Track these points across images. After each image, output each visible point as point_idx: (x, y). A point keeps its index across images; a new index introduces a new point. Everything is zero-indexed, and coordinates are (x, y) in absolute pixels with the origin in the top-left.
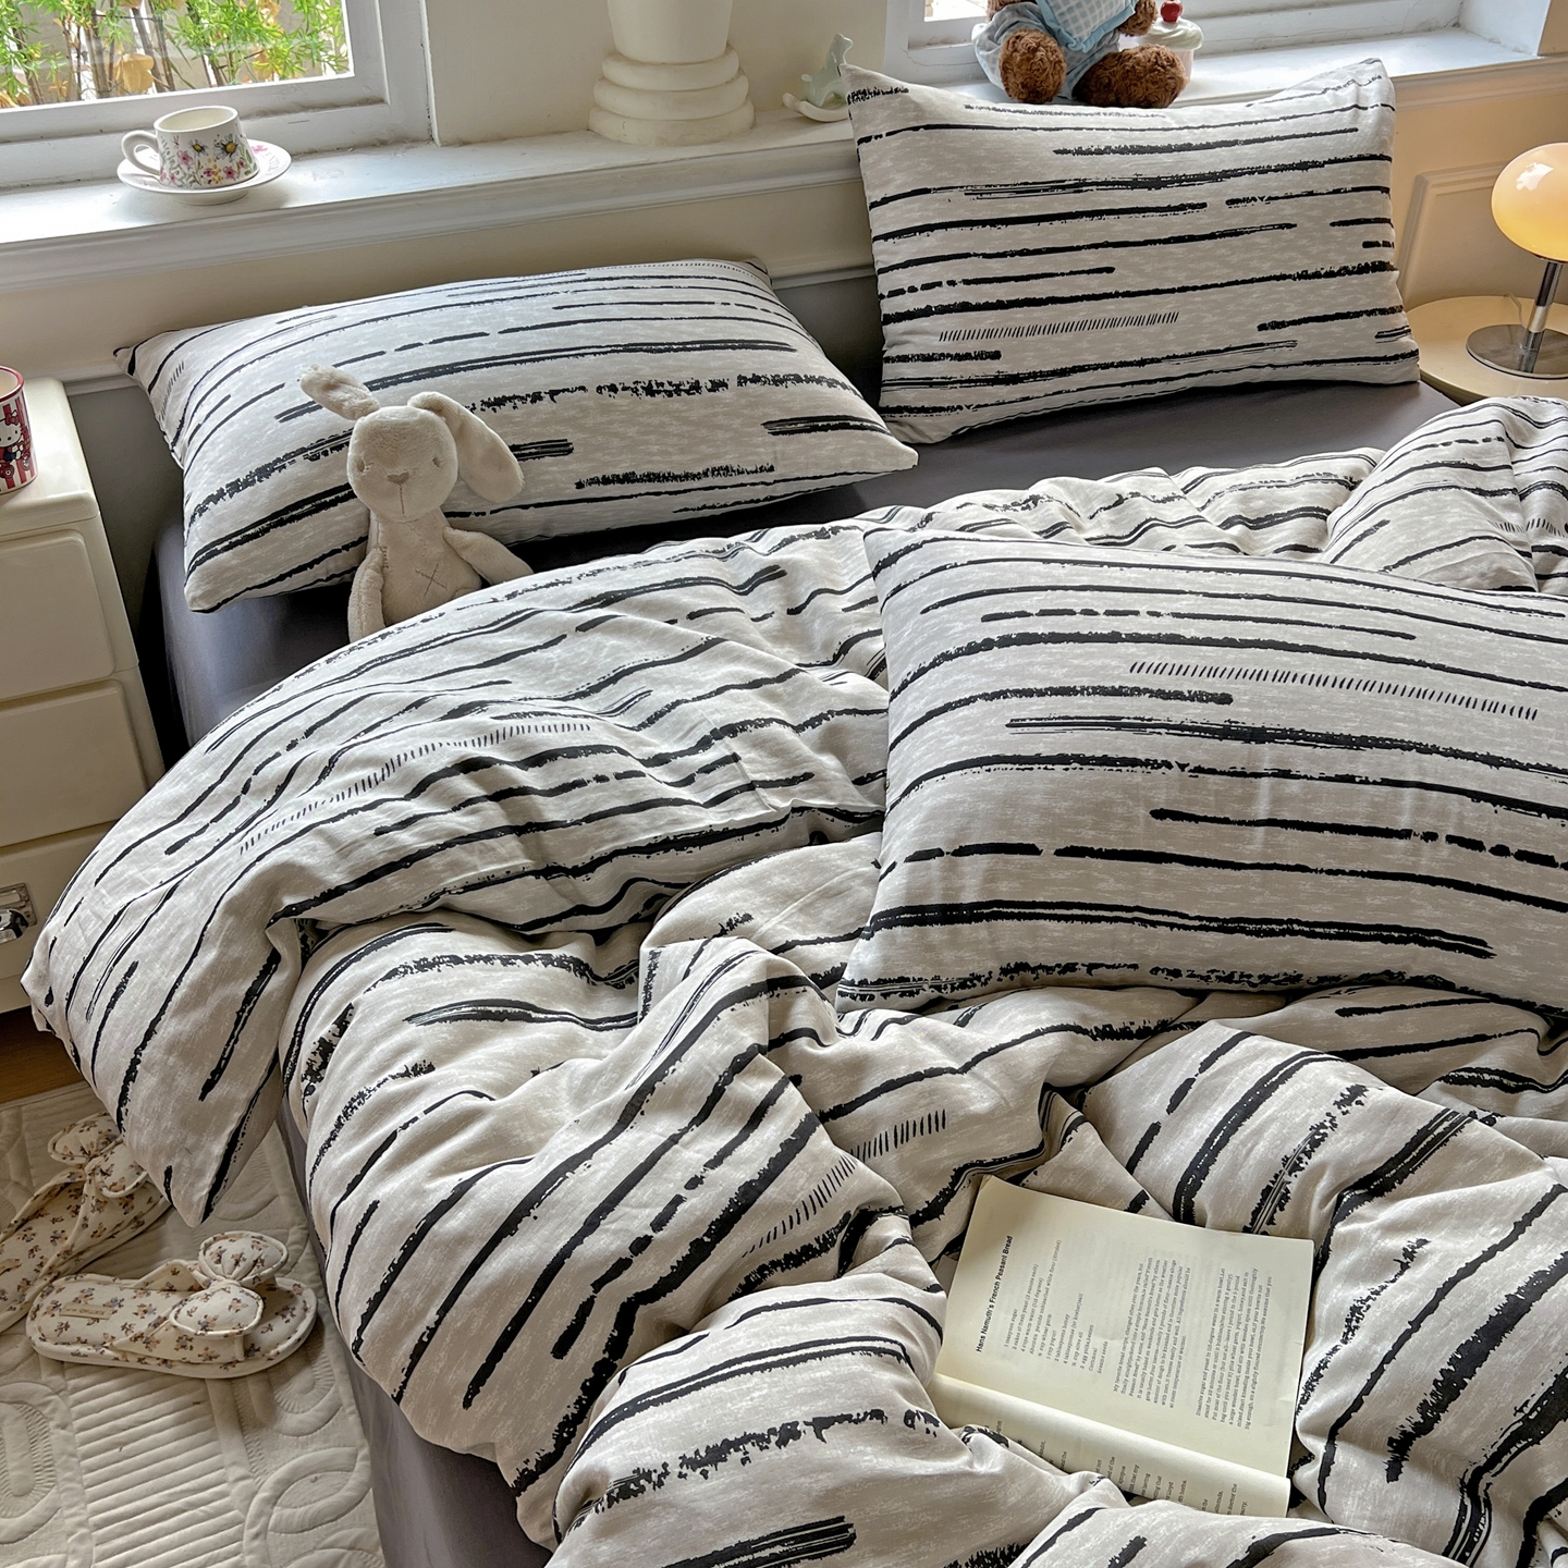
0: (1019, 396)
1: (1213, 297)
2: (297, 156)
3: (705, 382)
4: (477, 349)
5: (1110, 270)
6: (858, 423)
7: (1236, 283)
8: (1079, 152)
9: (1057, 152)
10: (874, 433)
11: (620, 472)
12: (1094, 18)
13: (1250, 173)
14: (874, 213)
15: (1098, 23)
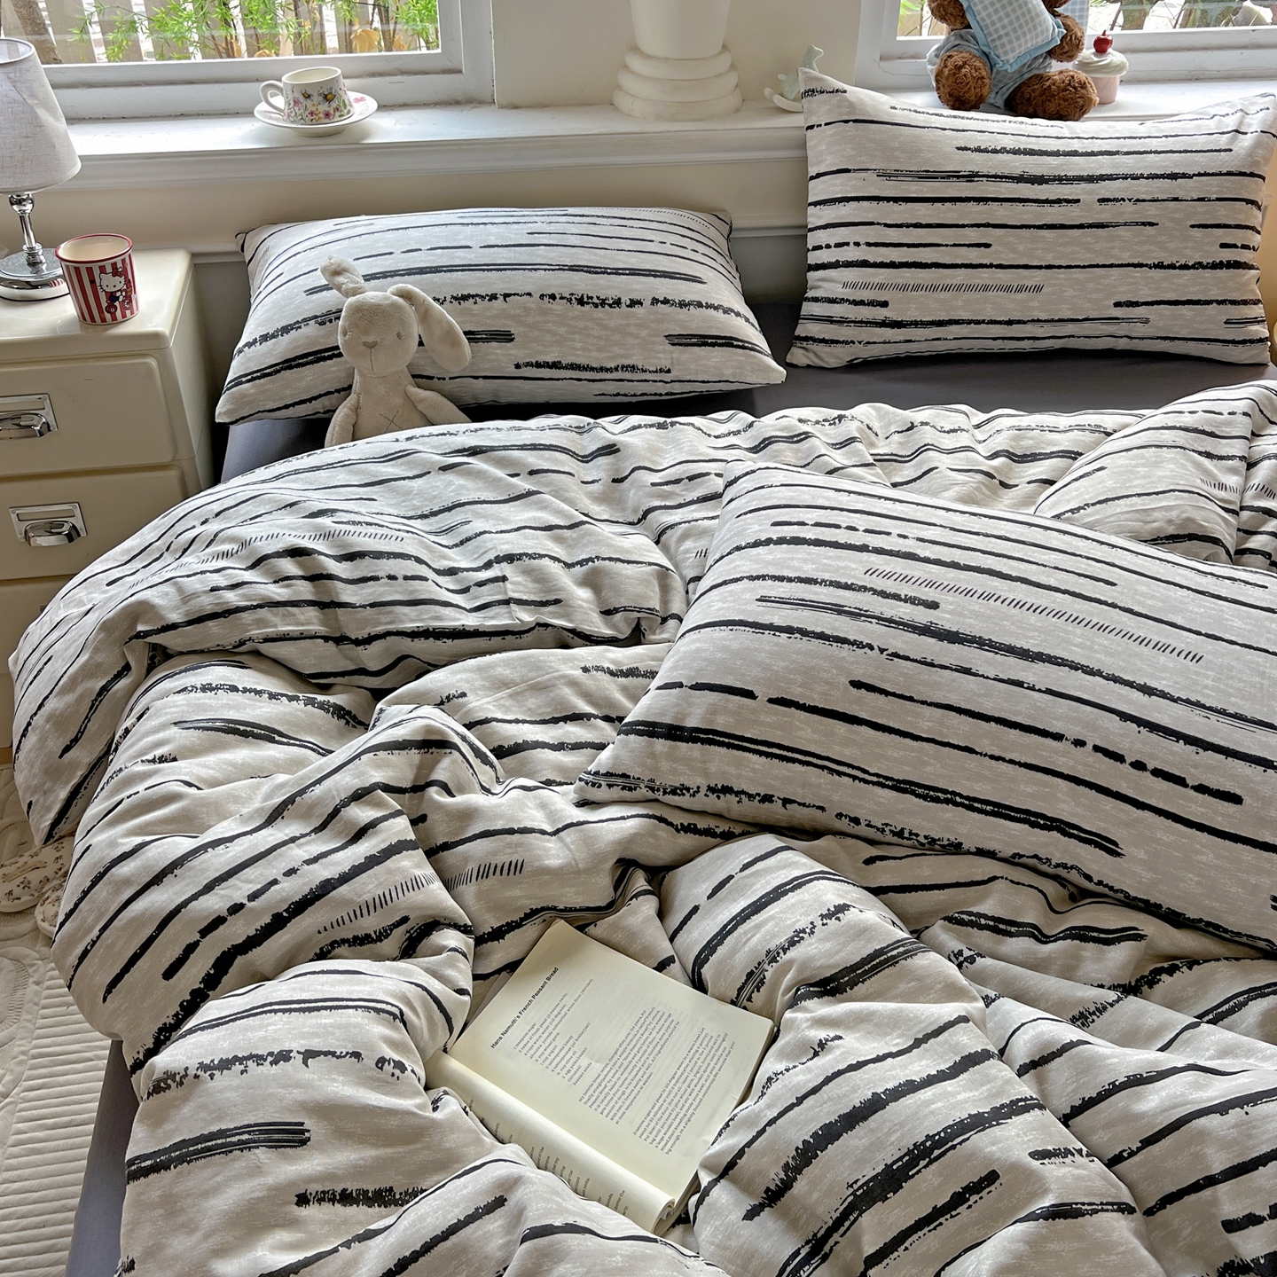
0: (902, 338)
1: (1075, 276)
2: (382, 107)
3: (625, 300)
4: (459, 258)
5: (987, 246)
6: (740, 344)
7: (1097, 266)
8: (978, 150)
9: (958, 149)
10: (752, 353)
11: (550, 359)
12: (1020, 46)
13: (1123, 178)
14: (812, 183)
15: (1023, 49)
